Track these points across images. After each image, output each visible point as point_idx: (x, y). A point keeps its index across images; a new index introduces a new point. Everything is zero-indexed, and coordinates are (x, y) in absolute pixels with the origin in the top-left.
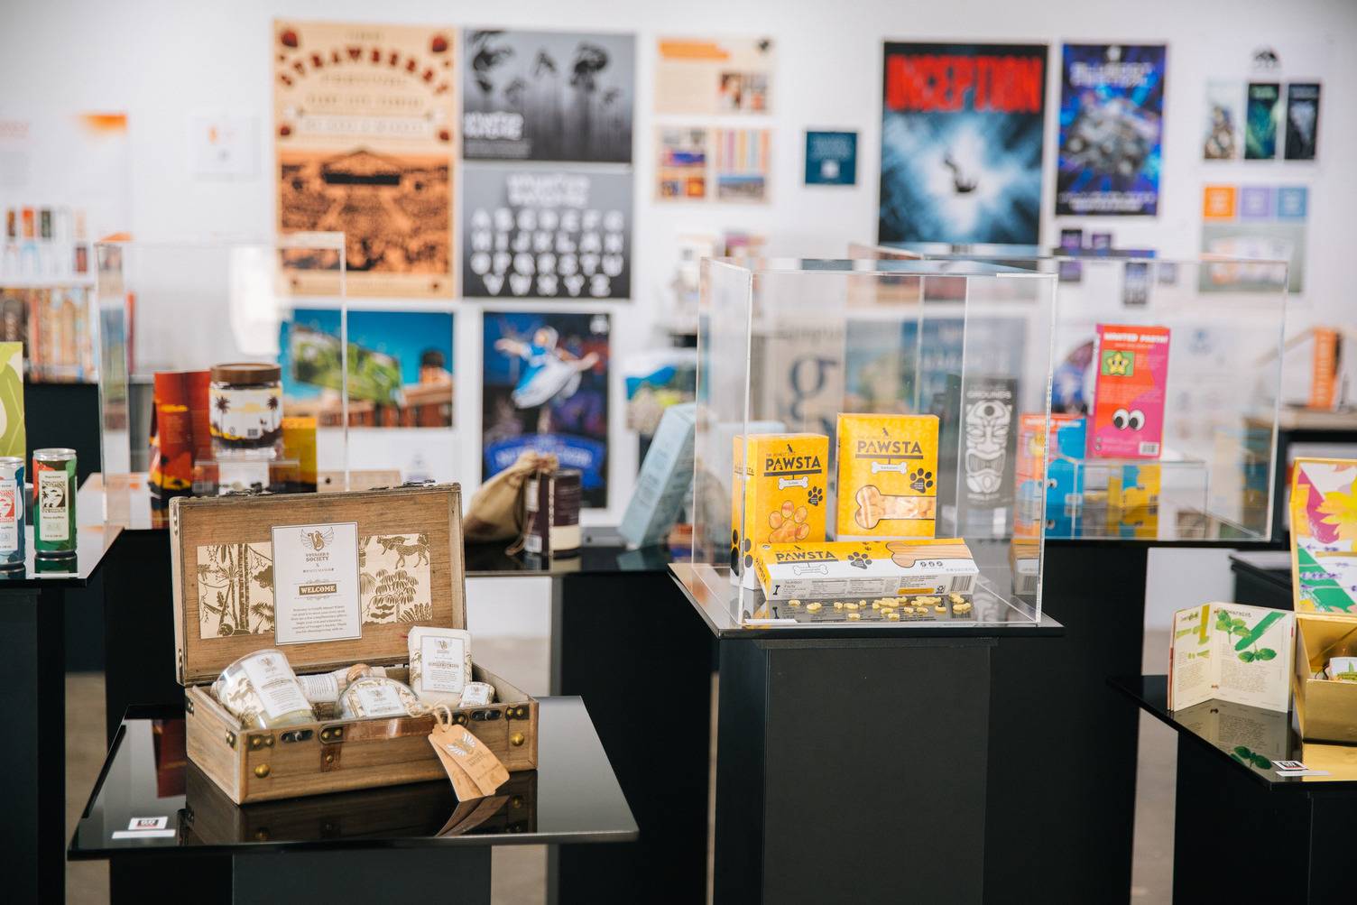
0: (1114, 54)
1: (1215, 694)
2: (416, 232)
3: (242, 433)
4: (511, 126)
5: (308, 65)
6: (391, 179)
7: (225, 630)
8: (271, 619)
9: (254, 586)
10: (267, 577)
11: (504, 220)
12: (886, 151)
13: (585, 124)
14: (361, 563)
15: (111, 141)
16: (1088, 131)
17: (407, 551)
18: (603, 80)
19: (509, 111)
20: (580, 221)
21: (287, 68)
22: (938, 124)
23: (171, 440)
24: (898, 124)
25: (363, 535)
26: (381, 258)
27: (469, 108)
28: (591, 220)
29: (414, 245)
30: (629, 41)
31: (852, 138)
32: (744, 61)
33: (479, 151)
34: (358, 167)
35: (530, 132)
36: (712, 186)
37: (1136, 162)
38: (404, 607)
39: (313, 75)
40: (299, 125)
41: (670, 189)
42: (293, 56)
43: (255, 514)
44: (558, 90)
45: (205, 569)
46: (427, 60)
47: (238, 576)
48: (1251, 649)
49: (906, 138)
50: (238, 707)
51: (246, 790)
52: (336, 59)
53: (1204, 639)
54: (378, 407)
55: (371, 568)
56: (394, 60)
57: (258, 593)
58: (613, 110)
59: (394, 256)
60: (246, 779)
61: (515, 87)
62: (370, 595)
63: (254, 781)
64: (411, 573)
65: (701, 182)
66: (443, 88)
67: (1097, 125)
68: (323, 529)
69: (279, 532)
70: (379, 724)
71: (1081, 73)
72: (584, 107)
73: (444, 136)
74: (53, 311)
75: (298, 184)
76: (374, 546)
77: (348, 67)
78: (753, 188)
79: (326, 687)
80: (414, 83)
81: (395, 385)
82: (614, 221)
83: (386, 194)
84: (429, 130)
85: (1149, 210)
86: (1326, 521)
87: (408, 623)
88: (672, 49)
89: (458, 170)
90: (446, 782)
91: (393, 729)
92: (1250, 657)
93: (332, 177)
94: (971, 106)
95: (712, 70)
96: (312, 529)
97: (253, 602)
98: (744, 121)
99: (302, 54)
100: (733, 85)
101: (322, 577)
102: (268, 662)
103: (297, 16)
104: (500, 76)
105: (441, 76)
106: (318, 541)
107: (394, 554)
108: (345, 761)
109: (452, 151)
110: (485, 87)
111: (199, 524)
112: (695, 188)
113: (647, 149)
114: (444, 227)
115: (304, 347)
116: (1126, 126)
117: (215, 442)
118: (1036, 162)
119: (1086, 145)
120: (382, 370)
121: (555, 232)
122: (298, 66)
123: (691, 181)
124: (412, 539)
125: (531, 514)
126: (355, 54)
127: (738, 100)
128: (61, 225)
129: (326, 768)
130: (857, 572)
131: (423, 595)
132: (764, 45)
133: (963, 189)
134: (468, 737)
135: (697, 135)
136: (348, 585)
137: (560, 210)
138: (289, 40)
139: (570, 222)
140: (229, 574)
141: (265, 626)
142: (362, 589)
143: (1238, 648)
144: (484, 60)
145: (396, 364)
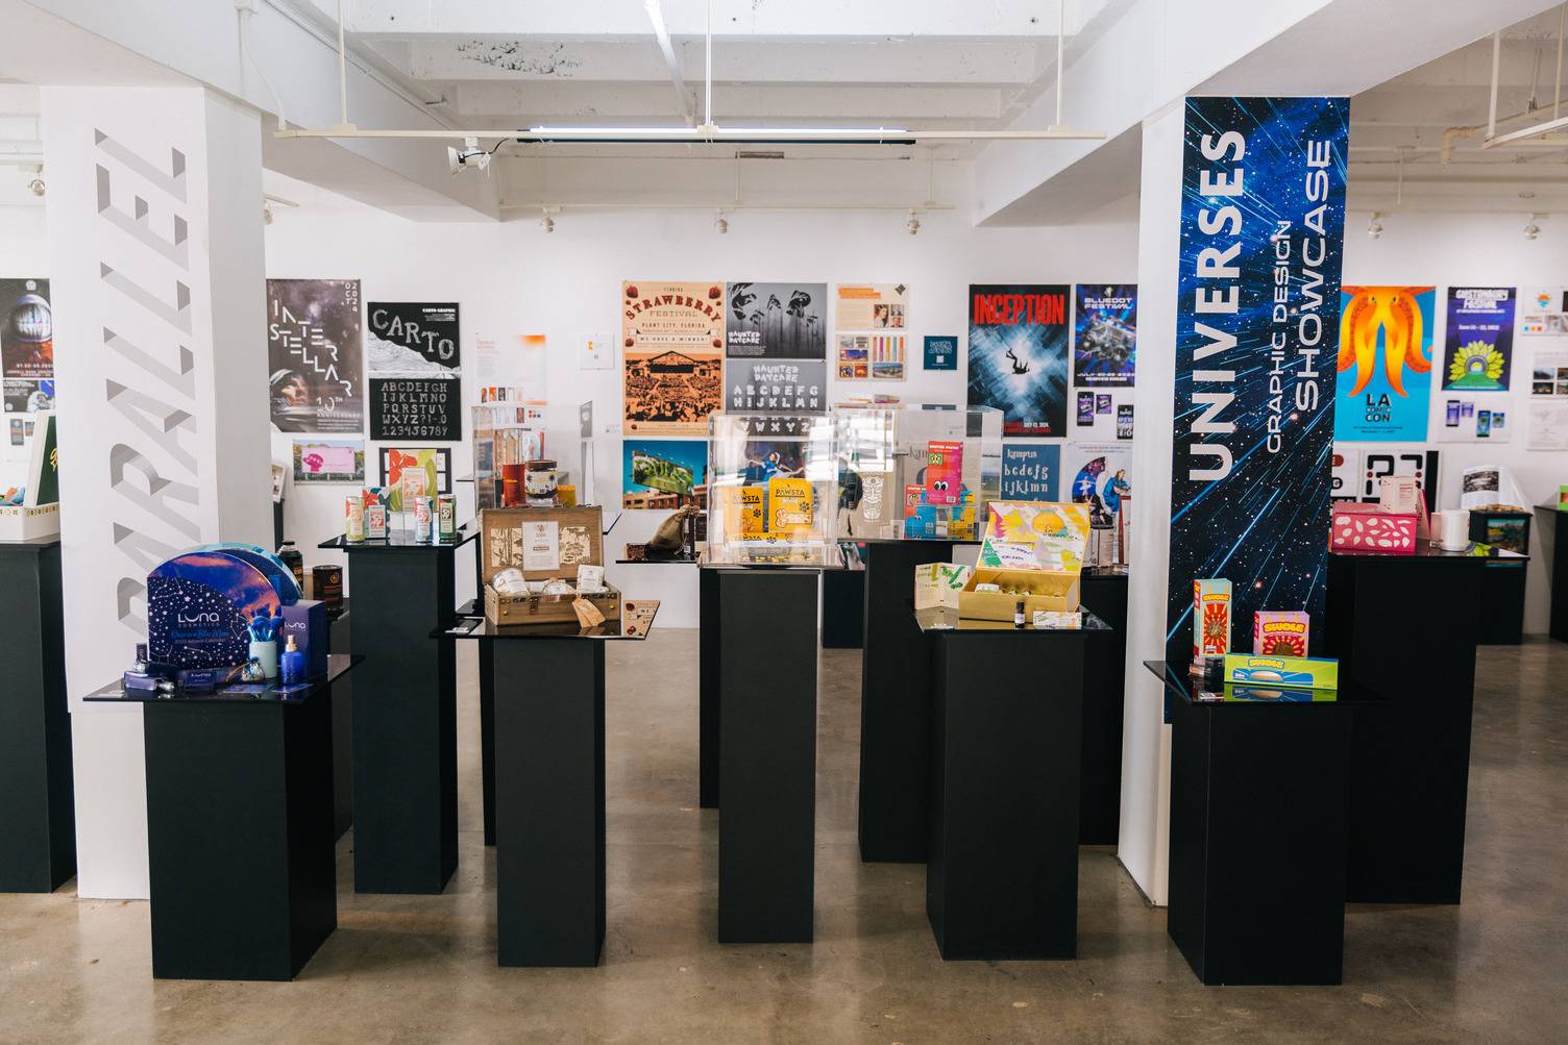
0: (1109, 291)
1: (942, 604)
2: (701, 397)
3: (537, 492)
4: (755, 338)
5: (642, 307)
6: (688, 368)
7: (502, 563)
8: (521, 560)
9: (514, 546)
10: (520, 543)
11: (751, 390)
12: (972, 349)
13: (797, 334)
14: (560, 538)
15: (537, 348)
16: (1094, 336)
17: (581, 534)
18: (807, 311)
19: (753, 330)
20: (794, 391)
21: (630, 308)
22: (1004, 334)
23: (509, 496)
24: (980, 333)
25: (561, 526)
26: (682, 412)
27: (730, 328)
28: (800, 390)
29: (700, 405)
30: (822, 288)
31: (954, 340)
32: (889, 298)
33: (736, 352)
34: (668, 361)
35: (764, 340)
36: (870, 371)
37: (1123, 354)
38: (579, 557)
39: (645, 312)
40: (637, 339)
41: (845, 372)
42: (634, 301)
43: (516, 516)
44: (782, 317)
45: (494, 539)
46: (707, 302)
47: (508, 541)
48: (954, 583)
49: (984, 341)
50: (499, 590)
51: (499, 620)
52: (657, 302)
53: (934, 579)
54: (680, 496)
55: (564, 540)
56: (689, 301)
57: (516, 549)
58: (813, 327)
59: (689, 411)
60: (500, 615)
61: (758, 315)
62: (563, 552)
63: (503, 617)
64: (581, 544)
65: (865, 368)
66: (717, 317)
67: (1099, 332)
68: (544, 524)
69: (525, 525)
70: (552, 597)
71: (1088, 302)
72: (797, 325)
73: (717, 344)
74: (504, 443)
75: (636, 372)
76: (565, 531)
77: (664, 307)
78: (896, 371)
79: (537, 587)
80: (701, 314)
81: (690, 484)
82: (814, 391)
83: (685, 376)
84: (709, 340)
85: (1130, 383)
86: (1002, 528)
87: (580, 562)
88: (846, 292)
89: (725, 361)
90: (578, 622)
91: (558, 600)
92: (954, 587)
93: (655, 367)
94: (1024, 323)
95: (870, 304)
96: (539, 523)
97: (514, 553)
98: (889, 332)
99: (638, 300)
100: (883, 312)
101: (542, 544)
102: (512, 573)
103: (635, 279)
104: (748, 310)
105: (716, 310)
106: (541, 529)
107: (574, 535)
108: (540, 611)
109: (722, 351)
110: (740, 316)
111: (491, 520)
112: (862, 371)
113: (833, 349)
114: (718, 395)
115: (639, 463)
116: (1118, 333)
117: (527, 496)
118: (1064, 354)
119: (1093, 344)
120: (682, 475)
121: (779, 398)
122: (636, 307)
123: (858, 368)
124: (582, 529)
125: (685, 535)
126: (668, 299)
127: (885, 321)
128: (509, 394)
129: (532, 614)
130: (770, 545)
131: (586, 553)
132: (901, 289)
133: (1020, 371)
134: (589, 604)
135: (862, 341)
136: (554, 547)
137: (783, 385)
138: (632, 293)
139: (788, 391)
140: (504, 541)
141: (519, 563)
142: (560, 549)
143: (950, 582)
144: (739, 301)
145: (690, 472)
